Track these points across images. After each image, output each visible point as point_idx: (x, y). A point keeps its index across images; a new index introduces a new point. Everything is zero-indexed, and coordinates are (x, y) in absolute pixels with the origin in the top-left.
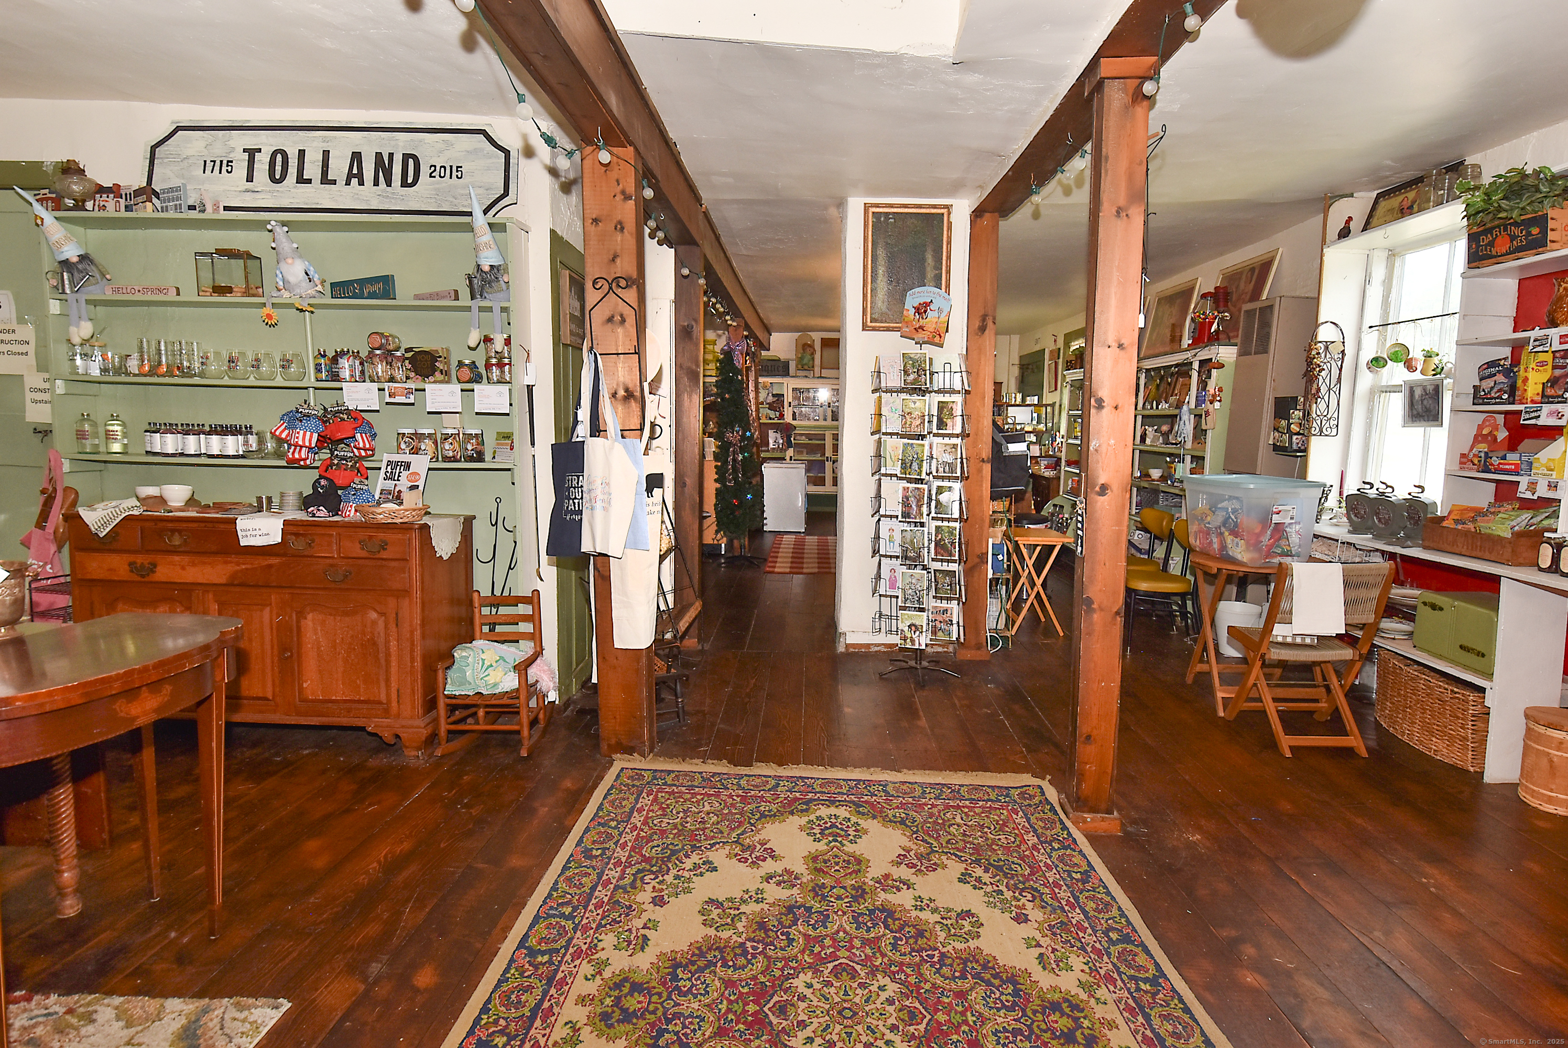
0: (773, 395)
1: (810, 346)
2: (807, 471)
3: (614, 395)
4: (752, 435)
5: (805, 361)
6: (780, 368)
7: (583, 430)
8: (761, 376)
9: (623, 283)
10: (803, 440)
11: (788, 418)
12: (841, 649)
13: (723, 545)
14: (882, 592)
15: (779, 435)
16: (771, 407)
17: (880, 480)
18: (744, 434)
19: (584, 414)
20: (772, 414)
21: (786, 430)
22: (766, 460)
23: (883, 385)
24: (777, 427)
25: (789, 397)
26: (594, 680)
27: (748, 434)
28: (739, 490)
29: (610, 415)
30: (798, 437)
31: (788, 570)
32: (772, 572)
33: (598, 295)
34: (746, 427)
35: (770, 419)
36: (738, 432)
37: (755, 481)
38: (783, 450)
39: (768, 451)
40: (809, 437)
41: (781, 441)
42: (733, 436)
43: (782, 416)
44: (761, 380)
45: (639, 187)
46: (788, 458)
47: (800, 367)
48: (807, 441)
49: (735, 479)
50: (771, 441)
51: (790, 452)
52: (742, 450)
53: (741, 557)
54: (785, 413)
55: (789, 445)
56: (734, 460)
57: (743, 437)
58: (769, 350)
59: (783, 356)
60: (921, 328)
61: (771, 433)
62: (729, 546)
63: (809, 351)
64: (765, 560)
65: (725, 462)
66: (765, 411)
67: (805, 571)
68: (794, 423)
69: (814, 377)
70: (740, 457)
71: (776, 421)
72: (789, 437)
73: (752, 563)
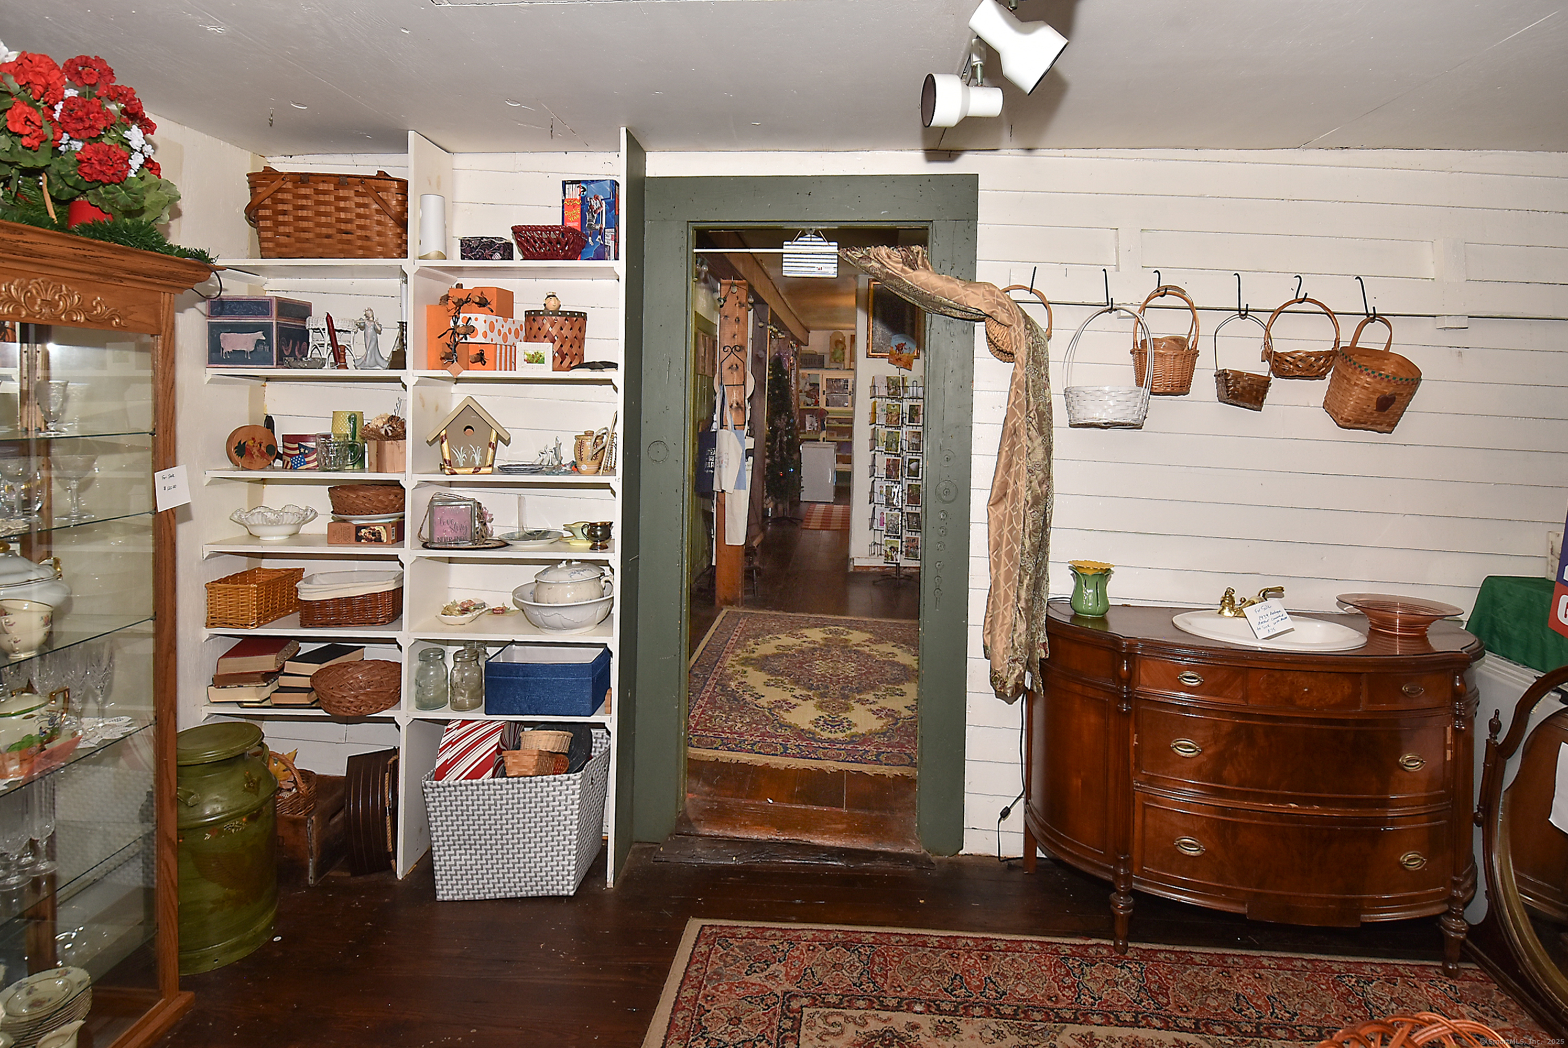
0: (810, 385)
1: (841, 342)
2: (838, 450)
3: (731, 407)
4: (795, 422)
5: (837, 355)
6: (817, 362)
7: (715, 426)
8: (801, 368)
9: (738, 348)
10: (836, 424)
11: (822, 405)
12: (851, 570)
13: (770, 509)
14: (875, 528)
15: (814, 419)
16: (808, 395)
17: (875, 454)
18: (789, 421)
19: (716, 417)
20: (809, 401)
21: (821, 415)
22: (803, 440)
23: (877, 394)
24: (812, 412)
25: (823, 387)
26: (714, 564)
27: (791, 421)
28: (784, 465)
29: (730, 418)
30: (830, 421)
31: (819, 528)
32: (808, 529)
33: (726, 354)
34: (790, 416)
35: (808, 405)
36: (784, 420)
37: (795, 457)
38: (818, 432)
39: (805, 433)
40: (840, 421)
41: (816, 425)
42: (781, 423)
43: (817, 403)
44: (801, 371)
45: (748, 297)
46: (821, 439)
47: (833, 360)
48: (837, 425)
49: (781, 456)
50: (807, 425)
51: (823, 434)
52: (787, 433)
53: (784, 518)
54: (820, 400)
55: (823, 428)
56: (781, 441)
57: (788, 424)
58: (807, 345)
59: (818, 350)
60: (900, 359)
61: (807, 417)
62: (775, 508)
63: (840, 346)
64: (802, 521)
65: (774, 442)
66: (803, 397)
67: (831, 528)
68: (827, 408)
69: (844, 369)
70: (785, 439)
71: (812, 407)
72: (823, 421)
73: (792, 522)
